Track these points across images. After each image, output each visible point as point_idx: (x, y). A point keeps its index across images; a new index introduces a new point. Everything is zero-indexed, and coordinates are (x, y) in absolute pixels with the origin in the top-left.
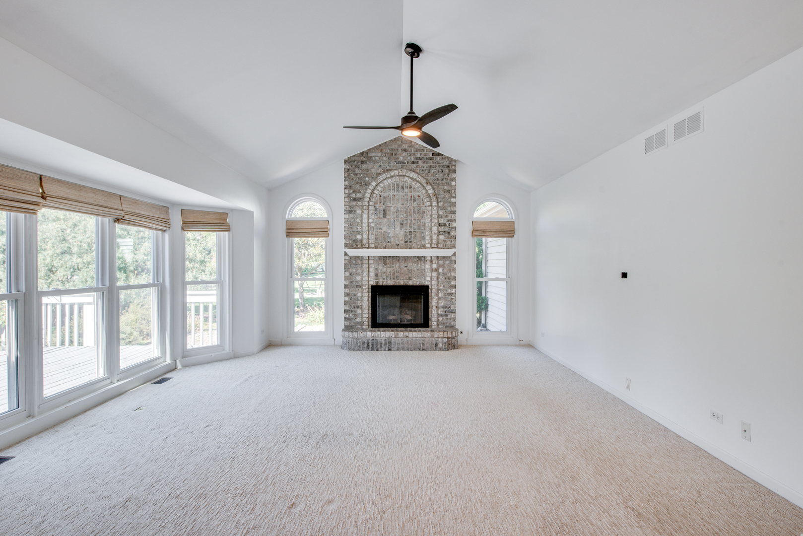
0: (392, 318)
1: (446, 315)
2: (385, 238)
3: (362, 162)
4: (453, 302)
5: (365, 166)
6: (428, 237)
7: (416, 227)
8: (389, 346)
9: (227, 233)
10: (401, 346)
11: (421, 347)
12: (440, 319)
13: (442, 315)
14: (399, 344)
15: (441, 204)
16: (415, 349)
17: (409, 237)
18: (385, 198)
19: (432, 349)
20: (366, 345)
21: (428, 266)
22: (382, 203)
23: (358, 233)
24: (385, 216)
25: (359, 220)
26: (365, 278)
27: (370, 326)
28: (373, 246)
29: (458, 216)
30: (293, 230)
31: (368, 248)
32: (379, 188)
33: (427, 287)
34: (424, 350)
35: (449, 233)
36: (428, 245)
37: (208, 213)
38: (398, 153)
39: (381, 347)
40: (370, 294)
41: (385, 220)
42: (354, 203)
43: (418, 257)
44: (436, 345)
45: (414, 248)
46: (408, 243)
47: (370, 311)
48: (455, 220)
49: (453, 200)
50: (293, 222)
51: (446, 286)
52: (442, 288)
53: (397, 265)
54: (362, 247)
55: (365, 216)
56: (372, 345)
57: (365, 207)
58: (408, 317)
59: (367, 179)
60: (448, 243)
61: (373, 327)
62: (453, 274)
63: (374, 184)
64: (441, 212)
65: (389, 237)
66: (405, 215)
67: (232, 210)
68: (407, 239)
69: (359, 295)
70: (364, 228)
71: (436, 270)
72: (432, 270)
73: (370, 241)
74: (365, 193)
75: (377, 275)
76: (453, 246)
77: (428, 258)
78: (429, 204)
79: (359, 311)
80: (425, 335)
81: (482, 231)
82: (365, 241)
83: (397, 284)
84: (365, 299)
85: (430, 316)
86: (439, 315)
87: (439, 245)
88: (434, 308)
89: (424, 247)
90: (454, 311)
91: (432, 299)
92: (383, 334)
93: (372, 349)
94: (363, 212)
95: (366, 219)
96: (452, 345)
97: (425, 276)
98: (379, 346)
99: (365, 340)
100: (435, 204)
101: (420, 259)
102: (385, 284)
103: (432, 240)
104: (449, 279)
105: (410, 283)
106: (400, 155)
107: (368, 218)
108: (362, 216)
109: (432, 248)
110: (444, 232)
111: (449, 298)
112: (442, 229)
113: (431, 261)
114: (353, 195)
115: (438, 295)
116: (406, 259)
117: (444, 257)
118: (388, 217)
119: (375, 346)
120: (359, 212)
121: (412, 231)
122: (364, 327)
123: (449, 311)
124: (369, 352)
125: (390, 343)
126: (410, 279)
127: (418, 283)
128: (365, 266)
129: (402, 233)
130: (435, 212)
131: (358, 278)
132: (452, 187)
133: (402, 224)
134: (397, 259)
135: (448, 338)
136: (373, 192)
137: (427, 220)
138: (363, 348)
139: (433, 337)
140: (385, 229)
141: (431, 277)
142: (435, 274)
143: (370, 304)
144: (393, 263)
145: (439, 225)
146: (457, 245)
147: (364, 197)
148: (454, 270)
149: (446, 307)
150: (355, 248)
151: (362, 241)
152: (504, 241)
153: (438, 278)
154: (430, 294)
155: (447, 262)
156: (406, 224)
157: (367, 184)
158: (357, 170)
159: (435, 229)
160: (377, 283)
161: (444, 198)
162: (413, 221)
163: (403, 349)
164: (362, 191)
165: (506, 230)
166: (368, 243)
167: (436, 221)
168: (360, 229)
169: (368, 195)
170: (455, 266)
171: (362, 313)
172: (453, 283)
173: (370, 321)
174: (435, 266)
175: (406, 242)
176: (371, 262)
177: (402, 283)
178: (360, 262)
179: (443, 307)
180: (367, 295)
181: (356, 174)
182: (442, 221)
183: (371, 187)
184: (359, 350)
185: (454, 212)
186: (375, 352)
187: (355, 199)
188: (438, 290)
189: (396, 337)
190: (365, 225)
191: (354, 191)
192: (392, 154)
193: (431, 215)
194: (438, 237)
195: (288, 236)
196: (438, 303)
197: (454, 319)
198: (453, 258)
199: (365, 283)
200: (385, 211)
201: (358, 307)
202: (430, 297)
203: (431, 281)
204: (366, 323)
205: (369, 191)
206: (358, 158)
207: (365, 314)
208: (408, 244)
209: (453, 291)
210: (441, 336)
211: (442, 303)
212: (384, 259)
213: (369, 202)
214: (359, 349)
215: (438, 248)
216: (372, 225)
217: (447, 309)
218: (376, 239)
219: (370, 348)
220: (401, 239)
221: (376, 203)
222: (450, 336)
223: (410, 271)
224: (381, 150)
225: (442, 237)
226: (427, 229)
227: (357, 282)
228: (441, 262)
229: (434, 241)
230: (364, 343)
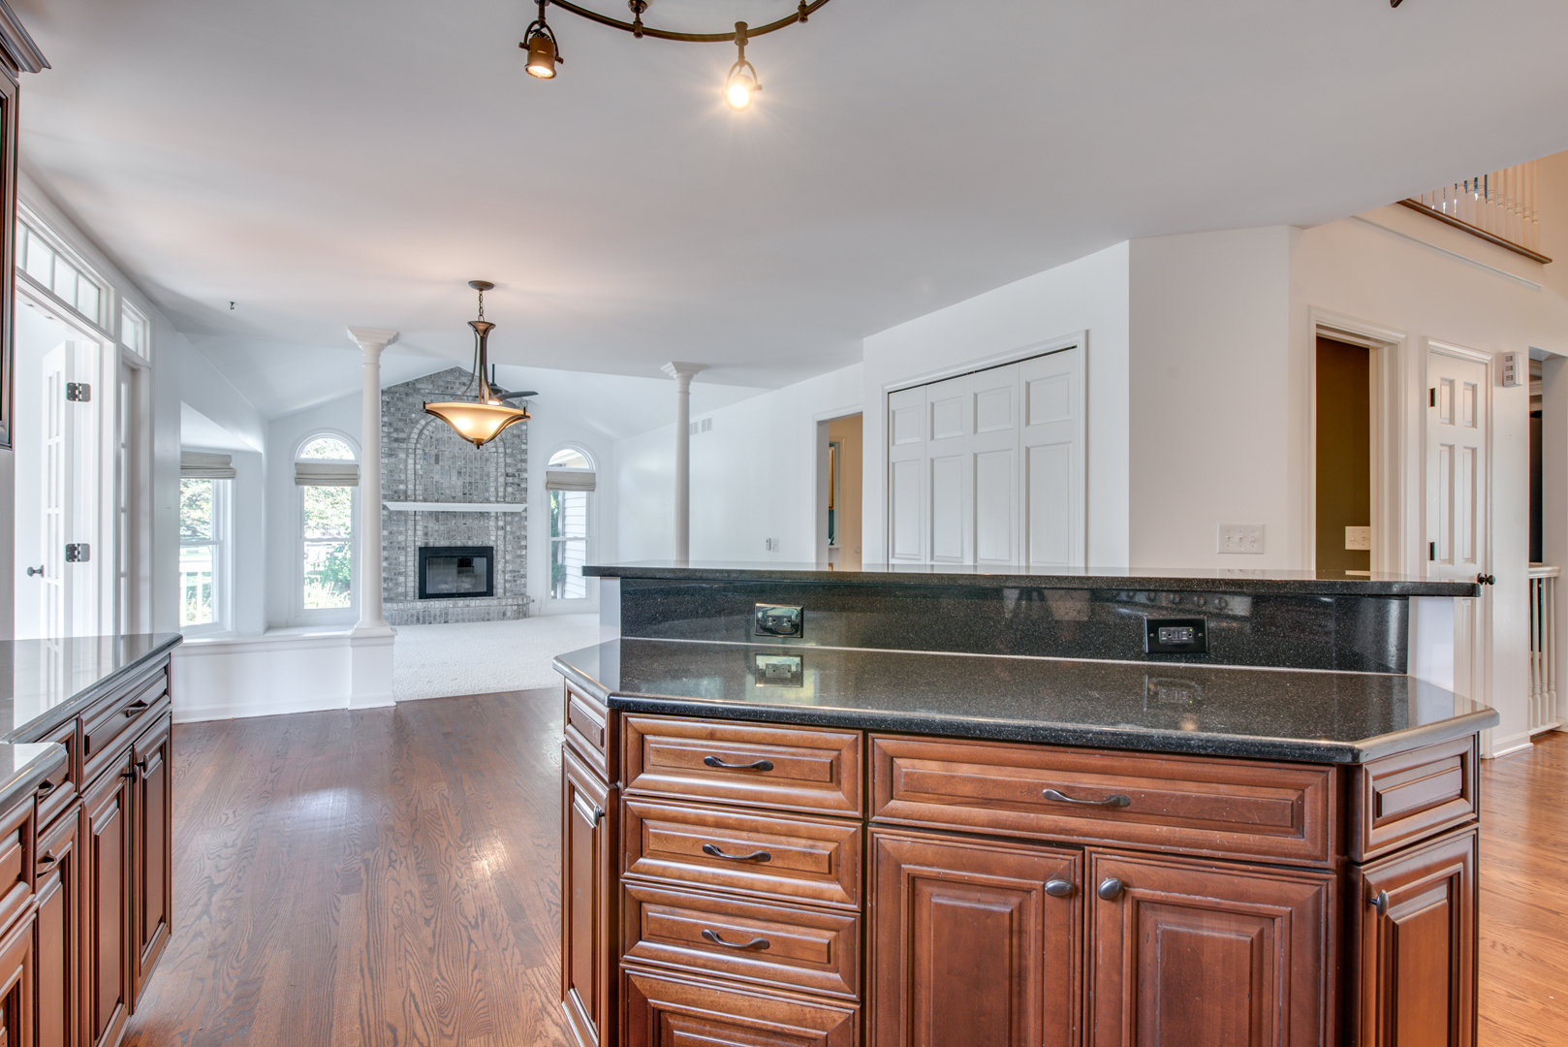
0: (444, 588)
1: (515, 581)
2: (437, 489)
3: (407, 394)
4: (523, 565)
5: (410, 400)
6: (493, 489)
7: (478, 477)
8: (446, 619)
9: (229, 481)
10: (461, 616)
11: (485, 618)
12: (508, 585)
13: (510, 581)
14: (458, 615)
15: (509, 451)
16: (477, 620)
17: (469, 488)
18: (437, 440)
19: (499, 619)
20: (415, 618)
21: (492, 523)
22: (434, 447)
23: (401, 482)
24: (437, 461)
25: (402, 466)
26: (411, 538)
27: (417, 595)
28: (421, 498)
29: (530, 466)
30: (308, 475)
31: (415, 501)
32: (429, 428)
33: (492, 548)
34: (489, 620)
35: (519, 485)
36: (493, 499)
37: (208, 455)
38: (455, 387)
39: (435, 619)
40: (417, 558)
41: (438, 467)
42: (396, 445)
43: (480, 513)
44: (504, 614)
45: (475, 502)
46: (468, 495)
47: (417, 578)
48: (526, 470)
49: (524, 447)
50: (305, 465)
51: (515, 547)
52: (509, 548)
53: (454, 522)
54: (406, 499)
55: (411, 461)
56: (424, 617)
57: (410, 451)
58: (466, 585)
59: (413, 415)
60: (518, 496)
61: (420, 598)
62: (523, 533)
63: (423, 422)
64: (509, 460)
65: (442, 488)
66: (463, 462)
67: (237, 452)
68: (466, 491)
69: (402, 559)
70: (409, 476)
71: (503, 528)
72: (498, 528)
73: (417, 493)
74: (411, 433)
75: (426, 534)
76: (524, 501)
77: (493, 514)
78: (494, 450)
79: (401, 579)
80: (490, 603)
81: (559, 482)
82: (410, 493)
83: (453, 545)
84: (411, 563)
85: (495, 583)
86: (505, 581)
87: (507, 499)
88: (500, 572)
89: (488, 501)
90: (524, 576)
91: (498, 562)
92: (436, 605)
93: (424, 623)
94: (407, 456)
95: (412, 465)
96: (522, 613)
97: (489, 535)
98: (432, 619)
99: (414, 612)
100: (501, 450)
101: (483, 515)
102: (437, 545)
103: (497, 492)
104: (518, 538)
105: (470, 544)
106: (458, 389)
107: (415, 463)
108: (406, 461)
109: (498, 502)
110: (513, 484)
111: (518, 560)
112: (510, 480)
113: (497, 518)
114: (395, 435)
115: (504, 558)
116: (464, 515)
117: (512, 513)
118: (441, 463)
119: (427, 618)
120: (402, 455)
121: (473, 481)
122: (409, 598)
123: (519, 575)
124: (419, 626)
125: (447, 614)
126: (469, 538)
127: (480, 544)
128: (411, 523)
129: (460, 483)
130: (501, 460)
131: (401, 538)
132: (522, 431)
133: (459, 473)
134: (454, 514)
135: (518, 605)
136: (421, 433)
137: (492, 470)
138: (412, 623)
139: (500, 605)
140: (437, 477)
141: (497, 536)
142: (501, 533)
143: (417, 570)
144: (447, 520)
145: (507, 475)
146: (528, 499)
147: (409, 437)
148: (525, 528)
149: (515, 572)
150: (397, 501)
151: (406, 492)
152: (584, 494)
153: (505, 538)
154: (495, 557)
155: (517, 519)
156: (465, 473)
157: (415, 422)
158: (400, 404)
159: (501, 480)
160: (427, 543)
161: (513, 443)
162: (474, 470)
163: (463, 621)
164: (407, 431)
165: (585, 482)
166: (415, 495)
167: (503, 471)
168: (403, 477)
169: (414, 436)
170: (526, 523)
171: (406, 581)
172: (523, 543)
173: (417, 591)
174: (501, 523)
175: (464, 494)
176: (418, 518)
177: (459, 544)
178: (403, 518)
179: (511, 572)
180: (412, 559)
181: (399, 409)
182: (510, 470)
183: (419, 426)
184: (405, 624)
185: (524, 461)
186: (427, 626)
187: (396, 440)
188: (505, 551)
189: (454, 607)
190: (411, 472)
191: (396, 430)
192: (447, 388)
193: (497, 463)
194: (505, 489)
195: (297, 483)
196: (505, 567)
197: (525, 586)
198: (524, 514)
199: (410, 543)
200: (437, 456)
201: (400, 574)
202: (495, 561)
203: (496, 541)
204: (411, 594)
205: (416, 431)
206: (402, 389)
207: (411, 582)
208: (466, 497)
209: (524, 552)
210: (510, 604)
211: (510, 567)
212: (436, 516)
213: (416, 444)
214: (407, 623)
215: (505, 502)
216: (420, 472)
217: (515, 574)
218: (426, 490)
219: (421, 621)
220: (458, 490)
221: (425, 446)
222: (521, 603)
223: (470, 529)
224: (433, 382)
225: (510, 489)
226: (492, 479)
227: (399, 543)
228: (509, 519)
229: (501, 494)
230: (412, 616)
